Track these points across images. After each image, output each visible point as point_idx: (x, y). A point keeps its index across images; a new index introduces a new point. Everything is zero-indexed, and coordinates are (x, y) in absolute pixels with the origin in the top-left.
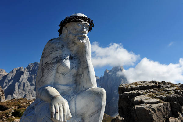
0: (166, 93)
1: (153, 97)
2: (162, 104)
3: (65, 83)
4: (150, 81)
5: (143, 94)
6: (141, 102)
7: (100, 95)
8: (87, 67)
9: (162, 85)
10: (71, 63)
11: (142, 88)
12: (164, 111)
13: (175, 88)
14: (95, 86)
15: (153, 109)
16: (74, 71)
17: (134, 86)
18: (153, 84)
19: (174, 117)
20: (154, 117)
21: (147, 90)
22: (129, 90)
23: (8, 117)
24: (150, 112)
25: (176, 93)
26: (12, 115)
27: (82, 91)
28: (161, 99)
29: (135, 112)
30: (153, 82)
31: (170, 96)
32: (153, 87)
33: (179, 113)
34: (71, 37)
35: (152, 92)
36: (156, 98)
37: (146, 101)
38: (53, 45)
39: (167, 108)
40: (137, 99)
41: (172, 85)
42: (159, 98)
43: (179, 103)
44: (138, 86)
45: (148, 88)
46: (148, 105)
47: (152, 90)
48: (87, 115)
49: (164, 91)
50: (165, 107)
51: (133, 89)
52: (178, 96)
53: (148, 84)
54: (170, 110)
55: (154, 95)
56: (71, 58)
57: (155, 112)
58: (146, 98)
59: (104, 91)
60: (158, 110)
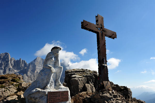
0: (86, 74)
1: (80, 75)
2: (83, 78)
3: (52, 64)
4: (81, 69)
5: (76, 74)
6: (75, 77)
7: (61, 68)
8: (58, 60)
9: (85, 71)
10: (54, 59)
11: (76, 72)
12: (84, 81)
13: (91, 72)
14: (60, 66)
15: (79, 80)
16: (55, 61)
17: (73, 71)
18: (82, 70)
19: (88, 84)
20: (80, 83)
21: (78, 73)
22: (70, 72)
23: (9, 82)
24: (78, 81)
25: (90, 74)
26: (11, 81)
27: (56, 67)
28: (84, 76)
29: (72, 81)
30: (82, 69)
31: (88, 75)
32: (81, 71)
33: (90, 82)
34: (55, 52)
35: (80, 73)
36: (81, 76)
37: (77, 77)
38: (50, 54)
39: (85, 80)
40: (73, 76)
41: (90, 71)
42: (83, 76)
43: (91, 78)
44: (75, 71)
45: (79, 72)
46: (78, 78)
47: (81, 73)
48: (58, 73)
49: (86, 73)
50: (84, 80)
51: (72, 72)
52: (91, 75)
53: (79, 70)
54: (86, 80)
55: (81, 74)
56: (54, 58)
57: (80, 81)
58: (77, 76)
59: (63, 67)
60: (82, 80)
